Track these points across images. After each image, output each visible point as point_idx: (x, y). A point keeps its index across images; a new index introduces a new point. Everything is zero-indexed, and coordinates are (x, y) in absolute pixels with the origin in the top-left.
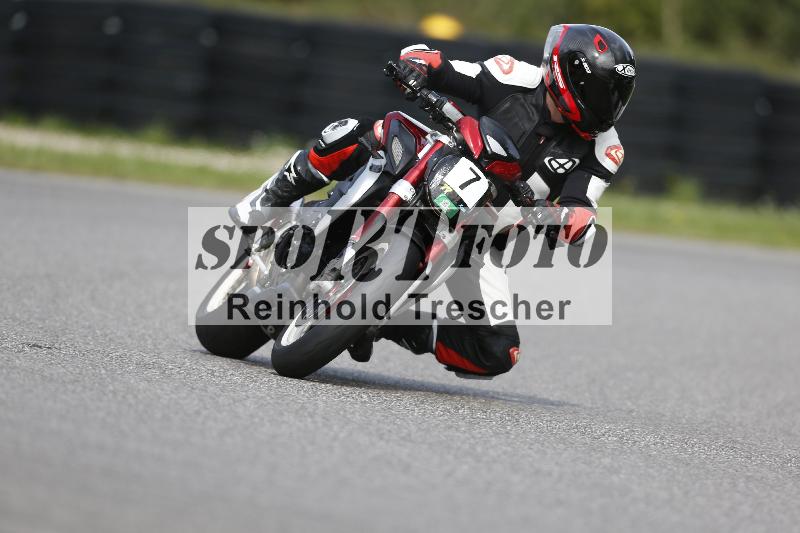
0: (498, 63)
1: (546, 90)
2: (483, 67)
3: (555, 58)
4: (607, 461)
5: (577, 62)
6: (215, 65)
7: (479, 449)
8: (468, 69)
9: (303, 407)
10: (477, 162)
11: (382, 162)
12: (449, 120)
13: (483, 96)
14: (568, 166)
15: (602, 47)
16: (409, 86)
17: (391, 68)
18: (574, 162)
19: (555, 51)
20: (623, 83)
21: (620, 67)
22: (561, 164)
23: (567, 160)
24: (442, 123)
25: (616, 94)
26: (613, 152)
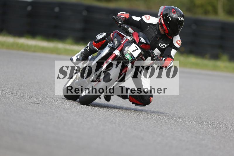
0: (145, 17)
1: (159, 25)
2: (141, 18)
3: (161, 16)
4: (201, 137)
5: (167, 17)
6: (87, 21)
7: (164, 133)
8: (137, 19)
9: (112, 121)
10: (137, 45)
11: (111, 45)
12: (130, 33)
13: (141, 26)
14: (165, 46)
15: (174, 13)
16: (119, 23)
17: (114, 18)
18: (167, 45)
19: (161, 14)
20: (181, 23)
21: (179, 18)
22: (163, 45)
23: (165, 44)
24: (128, 34)
25: (179, 25)
26: (178, 42)
